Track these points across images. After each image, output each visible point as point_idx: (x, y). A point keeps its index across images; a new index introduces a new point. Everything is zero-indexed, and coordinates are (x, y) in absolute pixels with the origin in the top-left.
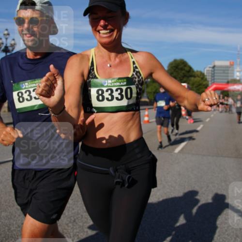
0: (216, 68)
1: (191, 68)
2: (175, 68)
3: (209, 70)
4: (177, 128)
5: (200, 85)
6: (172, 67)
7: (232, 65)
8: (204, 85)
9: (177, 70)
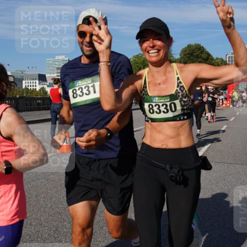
1: (209, 55)
2: (189, 56)
3: (232, 57)
4: (199, 127)
6: (185, 55)
9: (192, 58)
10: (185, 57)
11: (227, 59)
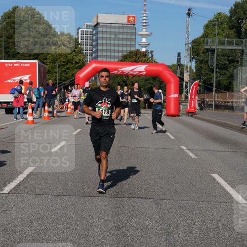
0: (100, 29)
3: (87, 33)
5: (69, 62)
7: (131, 23)
8: (76, 63)
10: (9, 27)
11: (80, 35)
